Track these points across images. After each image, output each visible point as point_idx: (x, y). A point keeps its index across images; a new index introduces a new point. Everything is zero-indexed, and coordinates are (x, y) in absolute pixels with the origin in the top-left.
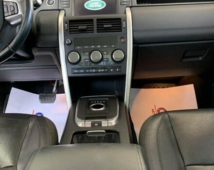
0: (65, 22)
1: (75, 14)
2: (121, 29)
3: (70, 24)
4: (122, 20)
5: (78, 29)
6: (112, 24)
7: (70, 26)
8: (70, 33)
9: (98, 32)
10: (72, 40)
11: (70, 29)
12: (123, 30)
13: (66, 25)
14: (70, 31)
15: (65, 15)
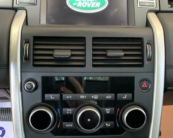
0: (24, 40)
1: (48, 20)
2: (142, 61)
3: (34, 44)
4: (145, 42)
5: (51, 55)
6: (124, 50)
7: (34, 49)
8: (35, 66)
9: (94, 66)
10: (39, 81)
11: (34, 55)
12: (146, 62)
13: (26, 46)
14: (34, 60)
15: (26, 22)
